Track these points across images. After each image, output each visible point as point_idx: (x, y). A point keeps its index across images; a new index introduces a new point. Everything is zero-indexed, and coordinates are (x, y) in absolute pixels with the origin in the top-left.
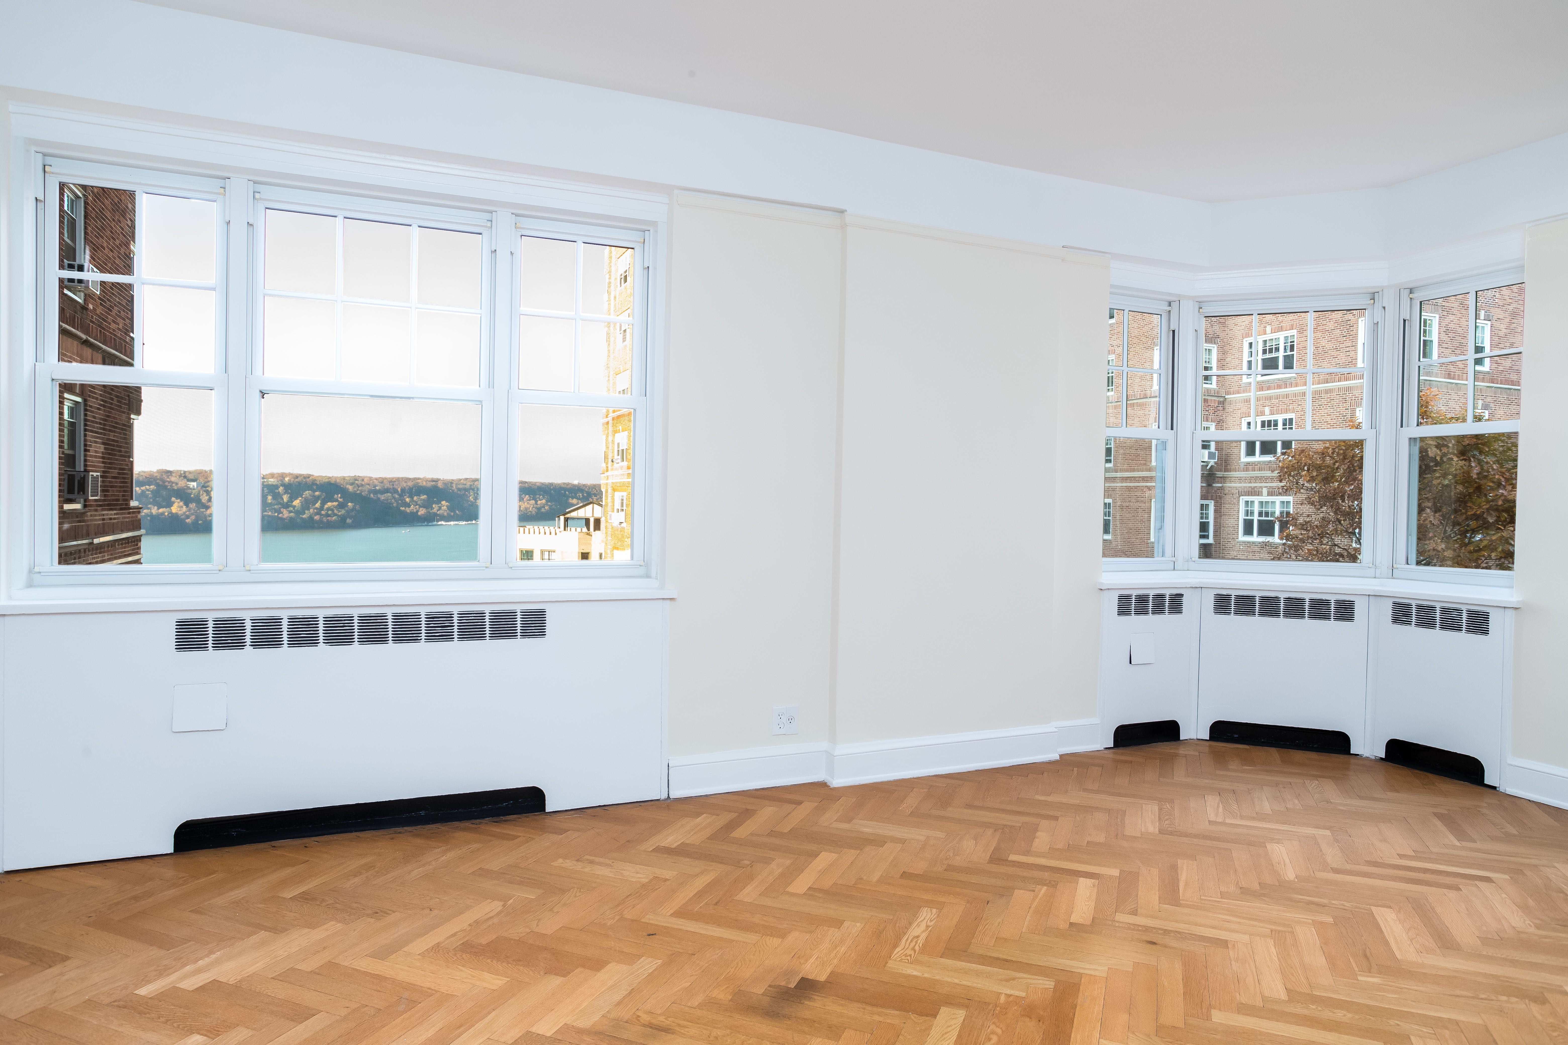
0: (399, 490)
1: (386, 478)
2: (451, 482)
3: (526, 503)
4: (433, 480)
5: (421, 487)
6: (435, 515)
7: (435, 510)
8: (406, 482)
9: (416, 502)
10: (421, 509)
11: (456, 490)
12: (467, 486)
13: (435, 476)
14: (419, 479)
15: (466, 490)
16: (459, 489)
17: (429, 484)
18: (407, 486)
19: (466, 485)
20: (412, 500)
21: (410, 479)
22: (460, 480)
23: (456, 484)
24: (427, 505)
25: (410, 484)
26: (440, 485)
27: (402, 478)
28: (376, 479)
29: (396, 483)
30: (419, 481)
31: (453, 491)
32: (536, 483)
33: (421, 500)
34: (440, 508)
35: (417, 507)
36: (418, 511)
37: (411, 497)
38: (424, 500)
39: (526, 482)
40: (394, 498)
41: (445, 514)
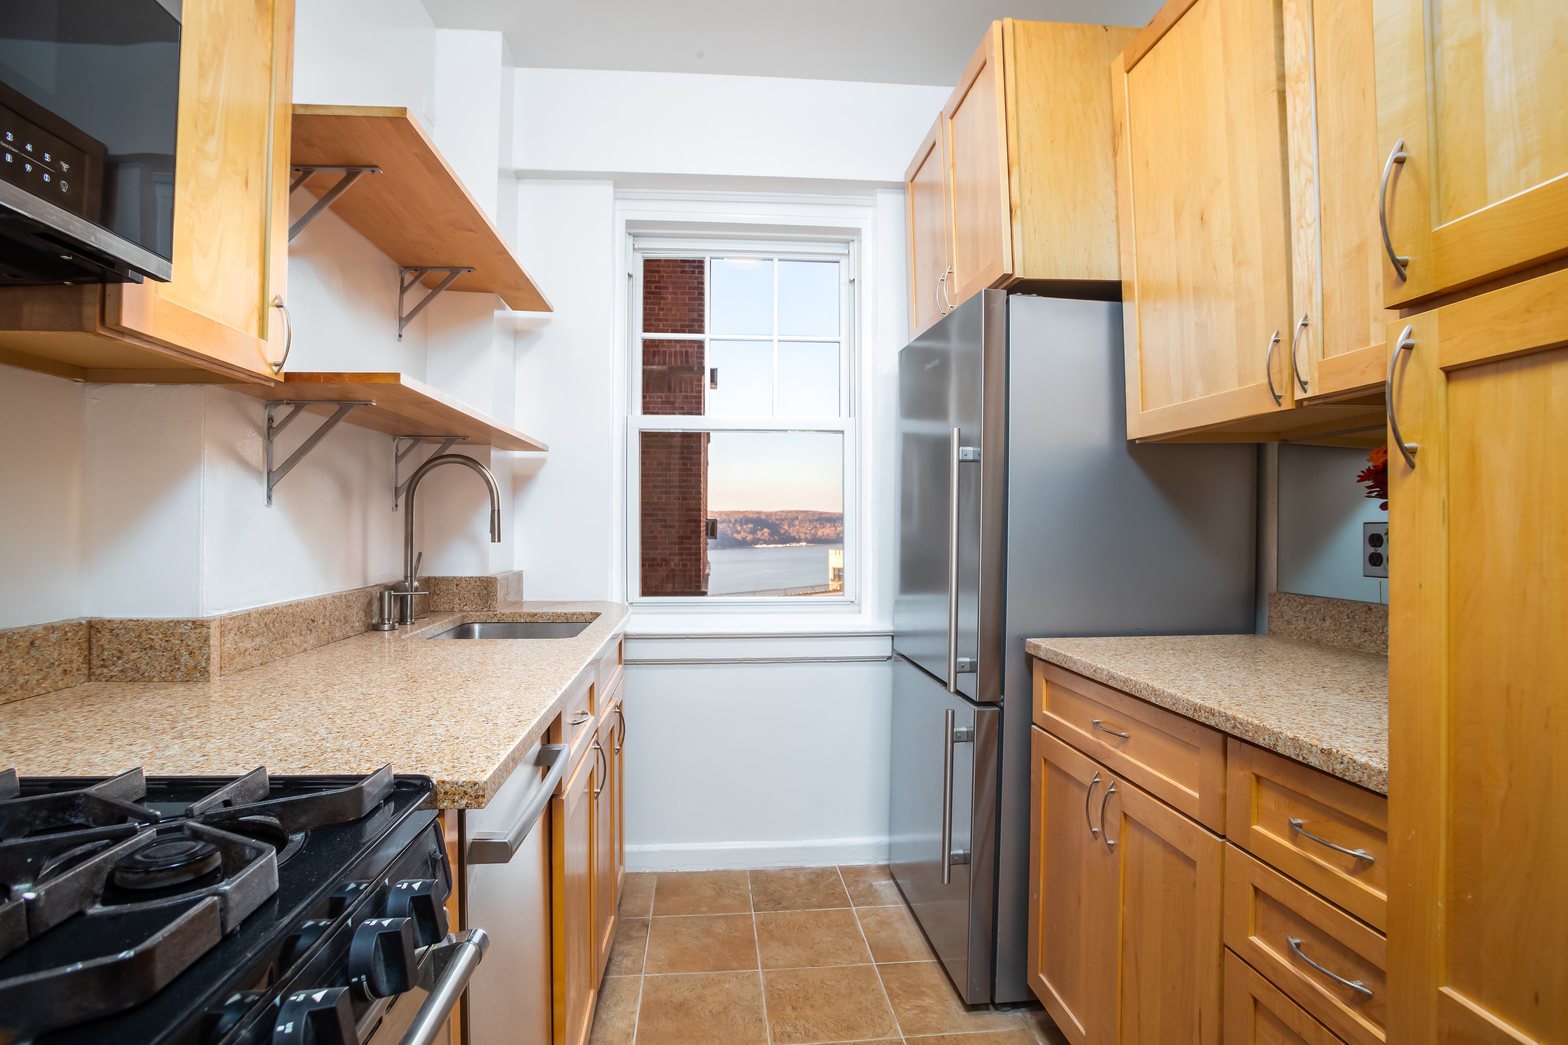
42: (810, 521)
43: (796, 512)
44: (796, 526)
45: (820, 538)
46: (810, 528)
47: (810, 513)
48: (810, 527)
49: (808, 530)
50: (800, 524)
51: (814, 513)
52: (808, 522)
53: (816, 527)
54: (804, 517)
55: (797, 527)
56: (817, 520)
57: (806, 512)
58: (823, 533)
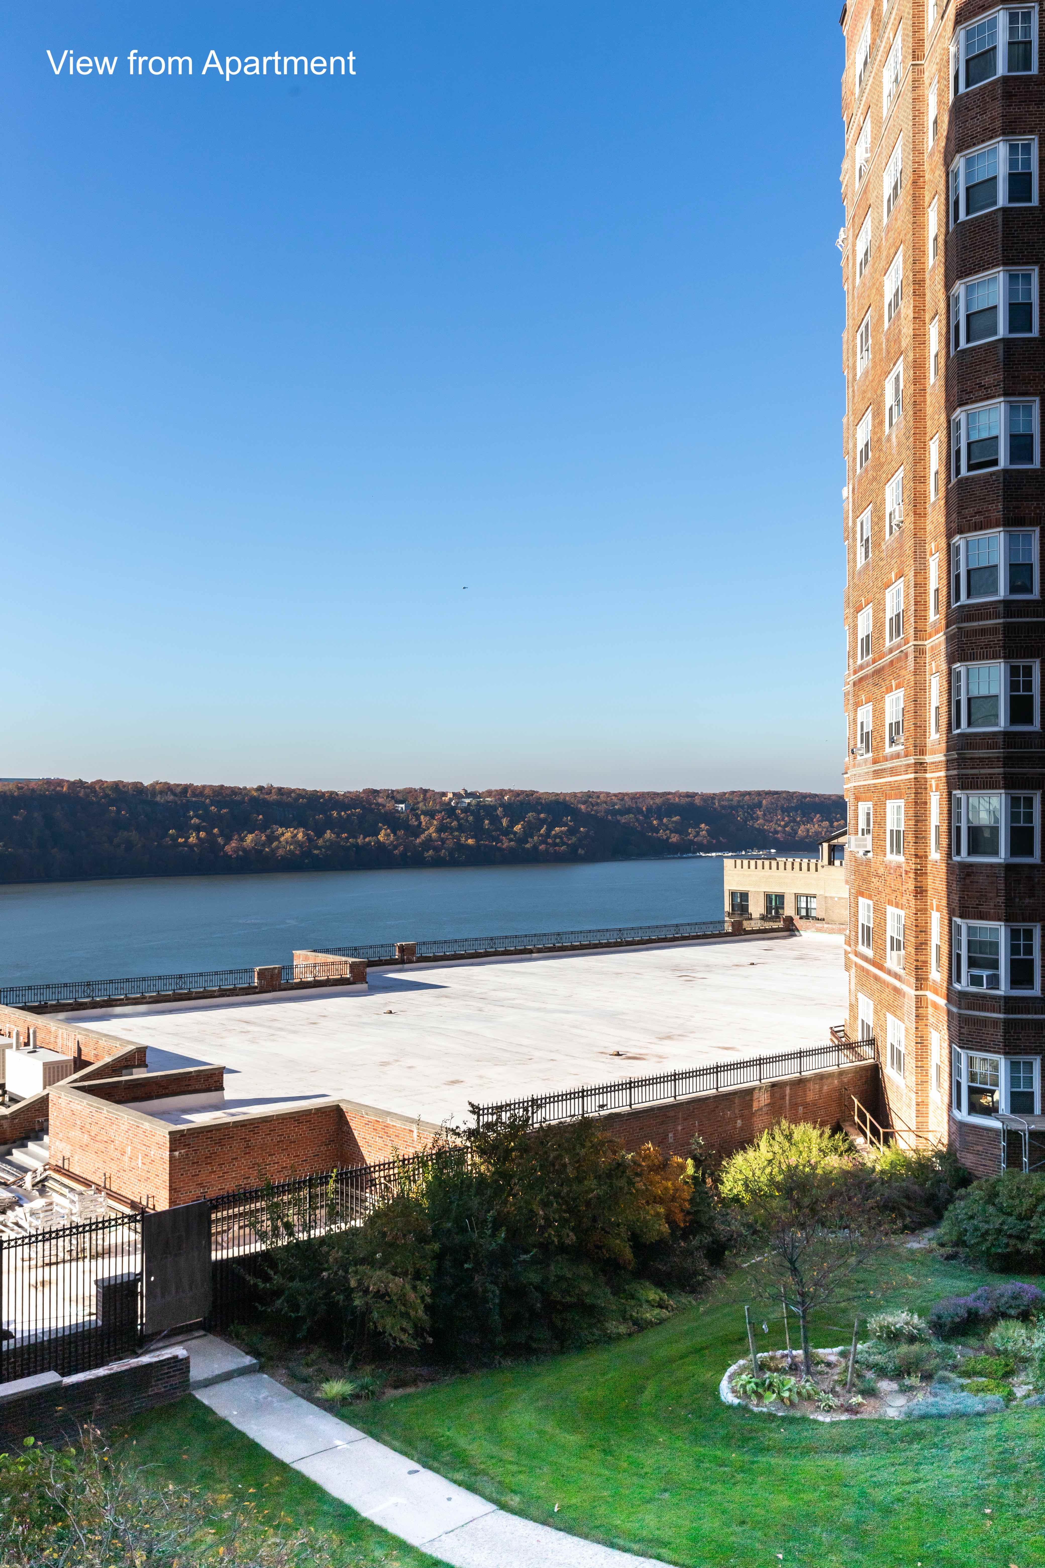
0: (644, 809)
1: (627, 794)
2: (713, 797)
3: (816, 826)
4: (688, 795)
5: (672, 804)
6: (692, 842)
7: (691, 837)
8: (652, 799)
9: (666, 826)
10: (673, 835)
11: (719, 809)
12: (735, 803)
13: (691, 790)
14: (669, 793)
15: (732, 808)
16: (723, 807)
17: (684, 801)
18: (654, 803)
19: (732, 800)
20: (661, 823)
21: (658, 794)
22: (725, 794)
23: (719, 801)
24: (680, 830)
25: (658, 801)
26: (697, 801)
27: (648, 793)
28: (615, 795)
29: (641, 800)
30: (670, 796)
31: (715, 809)
32: (830, 796)
33: (673, 822)
34: (698, 834)
35: (668, 832)
36: (668, 838)
37: (660, 819)
38: (675, 822)
39: (816, 795)
40: (637, 820)
41: (705, 842)
42: (784, 810)
43: (759, 793)
44: (757, 819)
45: (802, 839)
46: (782, 823)
47: (784, 795)
48: (783, 820)
49: (779, 825)
50: (765, 815)
51: (790, 795)
52: (779, 812)
53: (794, 821)
54: (772, 803)
55: (760, 821)
56: (796, 809)
57: (776, 793)
58: (808, 831)
